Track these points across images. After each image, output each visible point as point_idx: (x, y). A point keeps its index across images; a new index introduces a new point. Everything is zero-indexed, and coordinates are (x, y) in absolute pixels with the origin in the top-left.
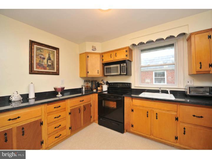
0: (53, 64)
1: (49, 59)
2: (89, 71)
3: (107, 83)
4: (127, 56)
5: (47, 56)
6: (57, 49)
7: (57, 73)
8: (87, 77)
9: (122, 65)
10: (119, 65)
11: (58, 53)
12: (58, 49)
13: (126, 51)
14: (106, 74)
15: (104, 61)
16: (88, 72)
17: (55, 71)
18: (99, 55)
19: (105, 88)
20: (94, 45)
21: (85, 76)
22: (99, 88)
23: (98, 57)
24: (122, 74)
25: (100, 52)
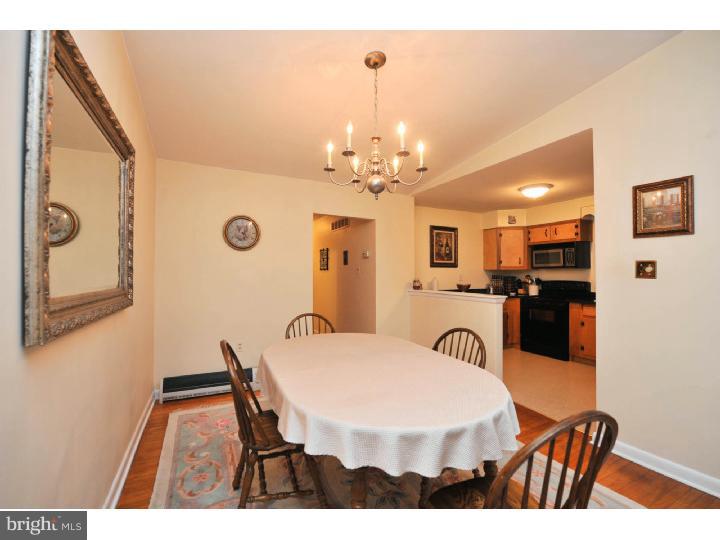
0: (451, 252)
1: (447, 245)
2: (502, 259)
3: (538, 282)
4: (577, 234)
5: (445, 242)
6: (454, 230)
7: (455, 265)
8: (498, 271)
9: (567, 250)
10: (561, 251)
11: (456, 236)
12: (456, 229)
13: (576, 227)
14: (535, 265)
15: (532, 241)
16: (501, 262)
17: (453, 262)
18: (522, 231)
19: (534, 291)
20: (512, 215)
21: (495, 268)
22: (521, 291)
23: (520, 233)
24: (567, 265)
25: (525, 224)
